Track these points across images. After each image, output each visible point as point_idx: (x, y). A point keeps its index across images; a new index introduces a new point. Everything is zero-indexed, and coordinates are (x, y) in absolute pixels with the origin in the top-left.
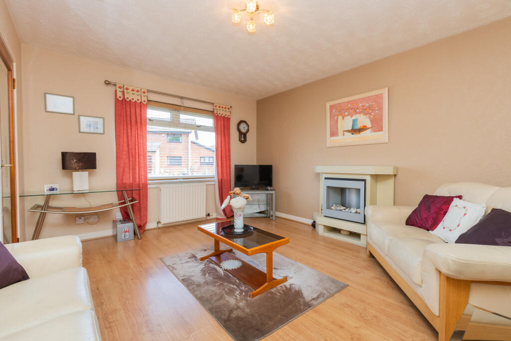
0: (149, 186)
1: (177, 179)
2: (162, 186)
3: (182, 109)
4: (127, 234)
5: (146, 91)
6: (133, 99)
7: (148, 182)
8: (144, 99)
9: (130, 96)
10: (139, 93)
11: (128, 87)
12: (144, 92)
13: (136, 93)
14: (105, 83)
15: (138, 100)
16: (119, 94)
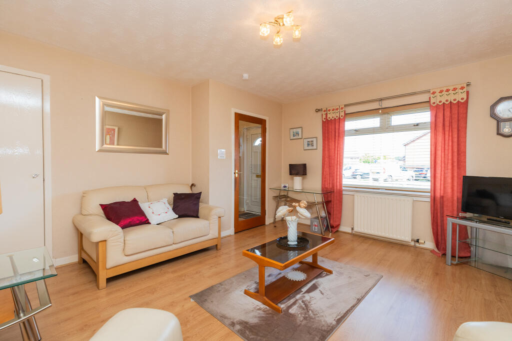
0: (344, 193)
1: (379, 189)
2: (356, 194)
3: (380, 112)
4: (316, 227)
5: (343, 106)
6: (333, 117)
7: (343, 188)
8: (343, 114)
9: (331, 116)
10: (338, 110)
11: (330, 109)
12: (342, 108)
13: (336, 111)
14: (317, 111)
15: (337, 117)
16: (324, 116)
